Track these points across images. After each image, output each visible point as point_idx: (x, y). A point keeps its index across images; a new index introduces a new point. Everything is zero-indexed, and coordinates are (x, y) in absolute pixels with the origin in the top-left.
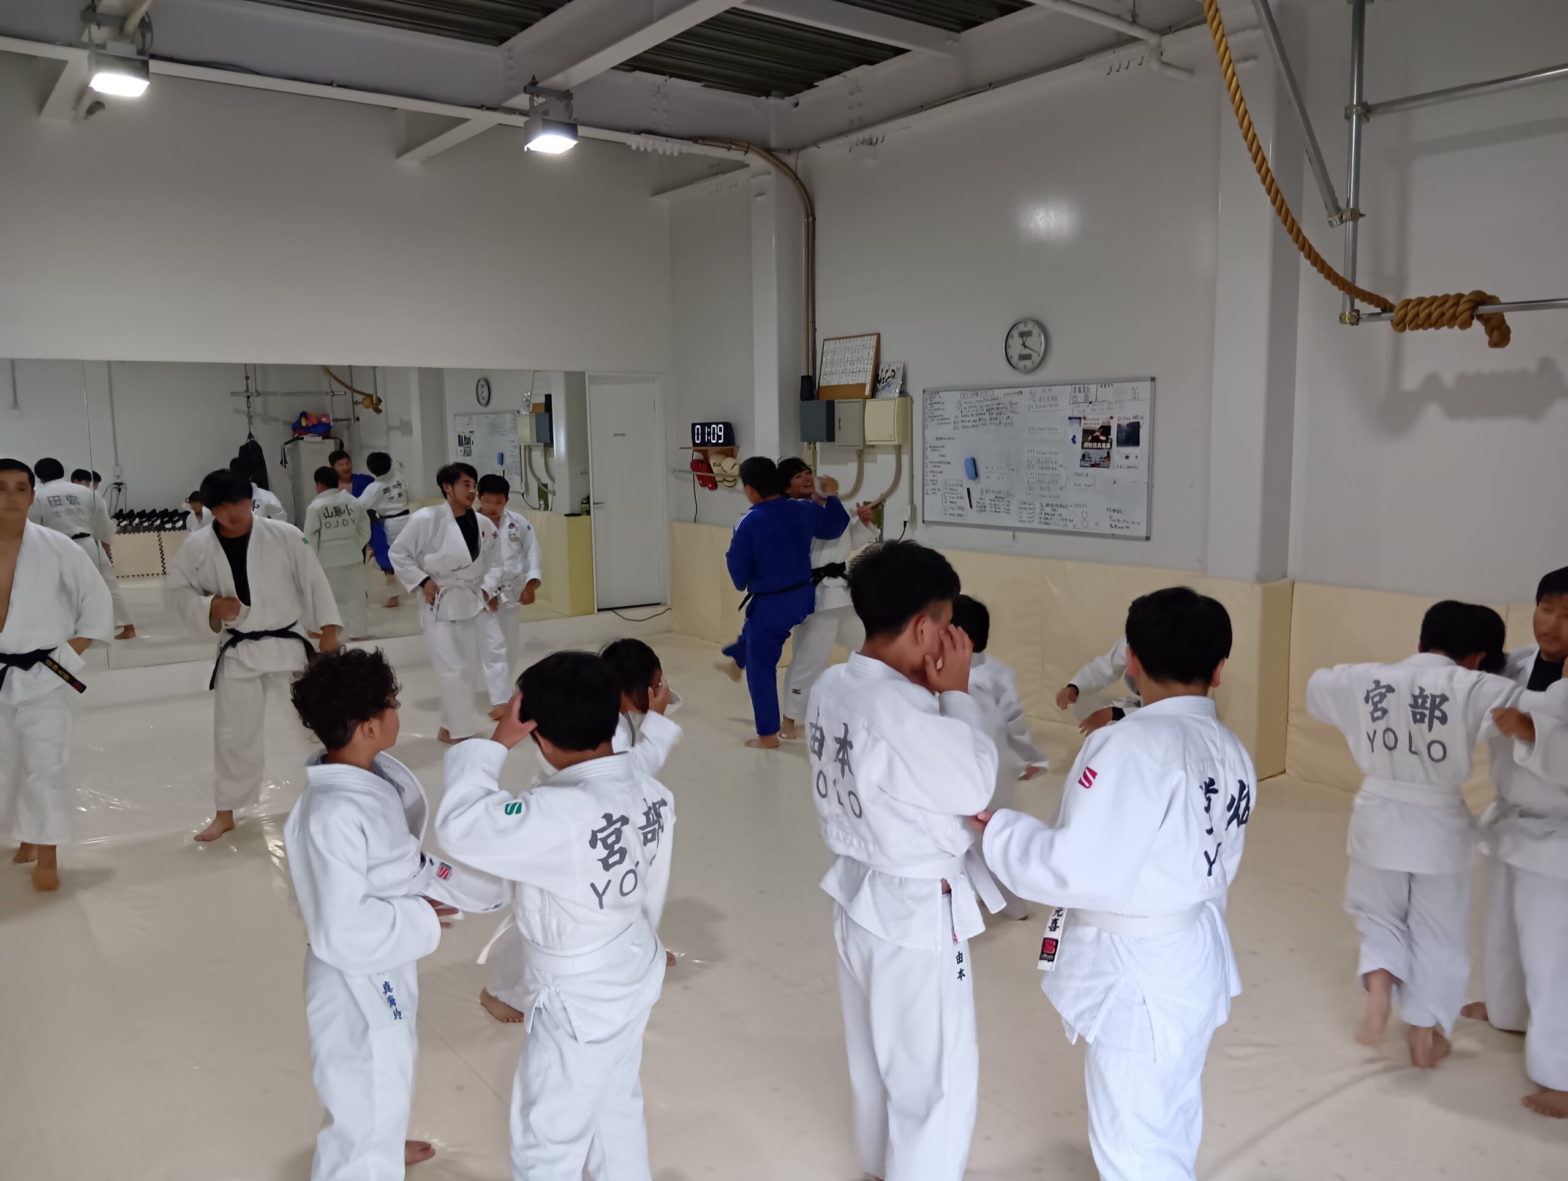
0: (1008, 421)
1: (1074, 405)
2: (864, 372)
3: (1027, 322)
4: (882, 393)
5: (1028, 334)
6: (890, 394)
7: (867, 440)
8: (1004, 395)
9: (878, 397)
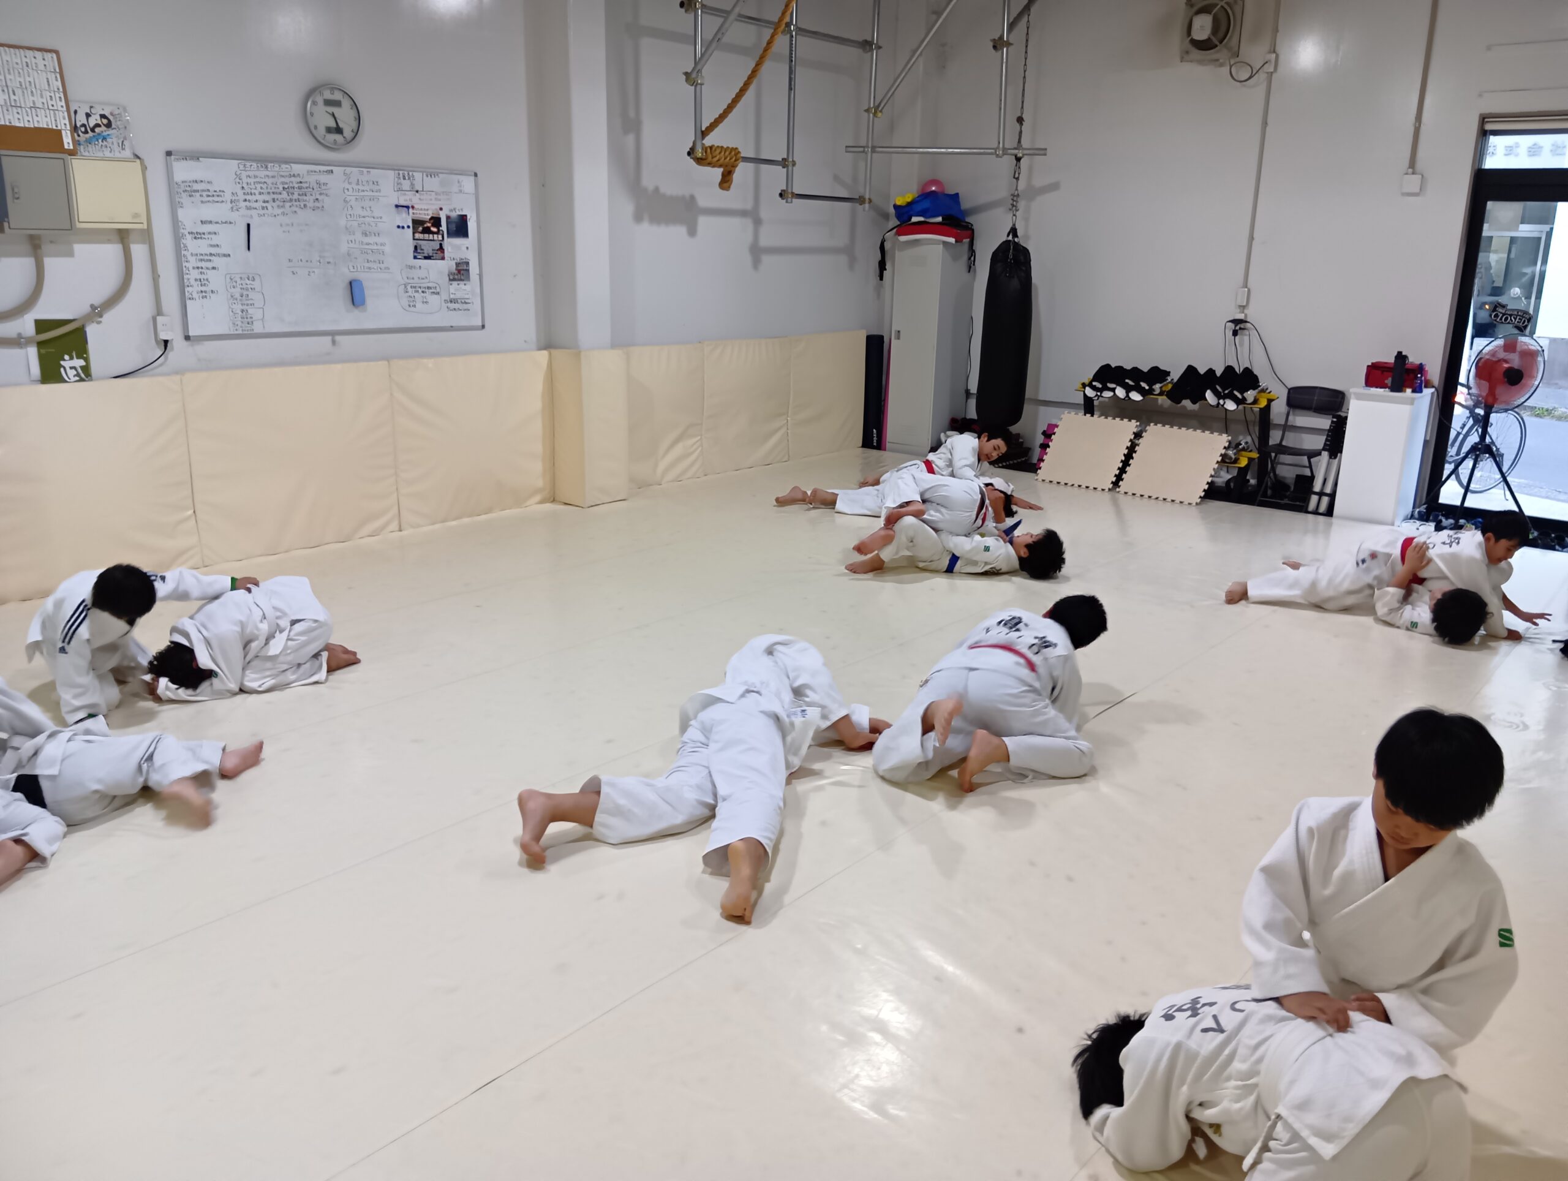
0: (317, 204)
1: (400, 192)
2: (48, 111)
3: (333, 88)
4: (90, 149)
5: (337, 104)
6: (111, 152)
7: (80, 221)
8: (308, 172)
9: (84, 154)
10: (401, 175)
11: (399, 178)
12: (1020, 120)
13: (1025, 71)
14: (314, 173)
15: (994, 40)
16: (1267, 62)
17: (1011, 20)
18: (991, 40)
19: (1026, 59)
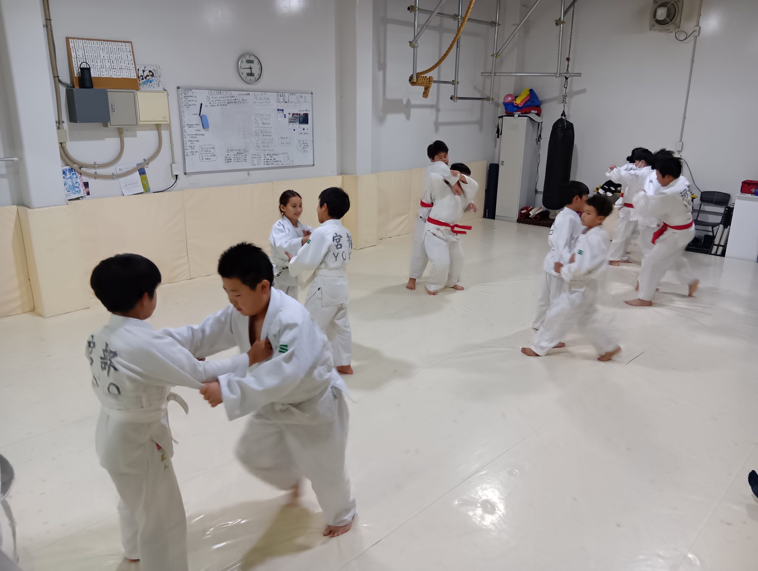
1: (278, 103)
2: (127, 70)
3: (250, 55)
4: (144, 87)
5: (251, 62)
6: (153, 88)
7: (140, 121)
8: (239, 95)
9: (142, 89)
10: (279, 95)
11: (278, 96)
12: (568, 59)
13: (571, 35)
14: (241, 95)
15: (556, 21)
16: (694, 31)
17: (565, 11)
18: (555, 21)
19: (572, 29)
